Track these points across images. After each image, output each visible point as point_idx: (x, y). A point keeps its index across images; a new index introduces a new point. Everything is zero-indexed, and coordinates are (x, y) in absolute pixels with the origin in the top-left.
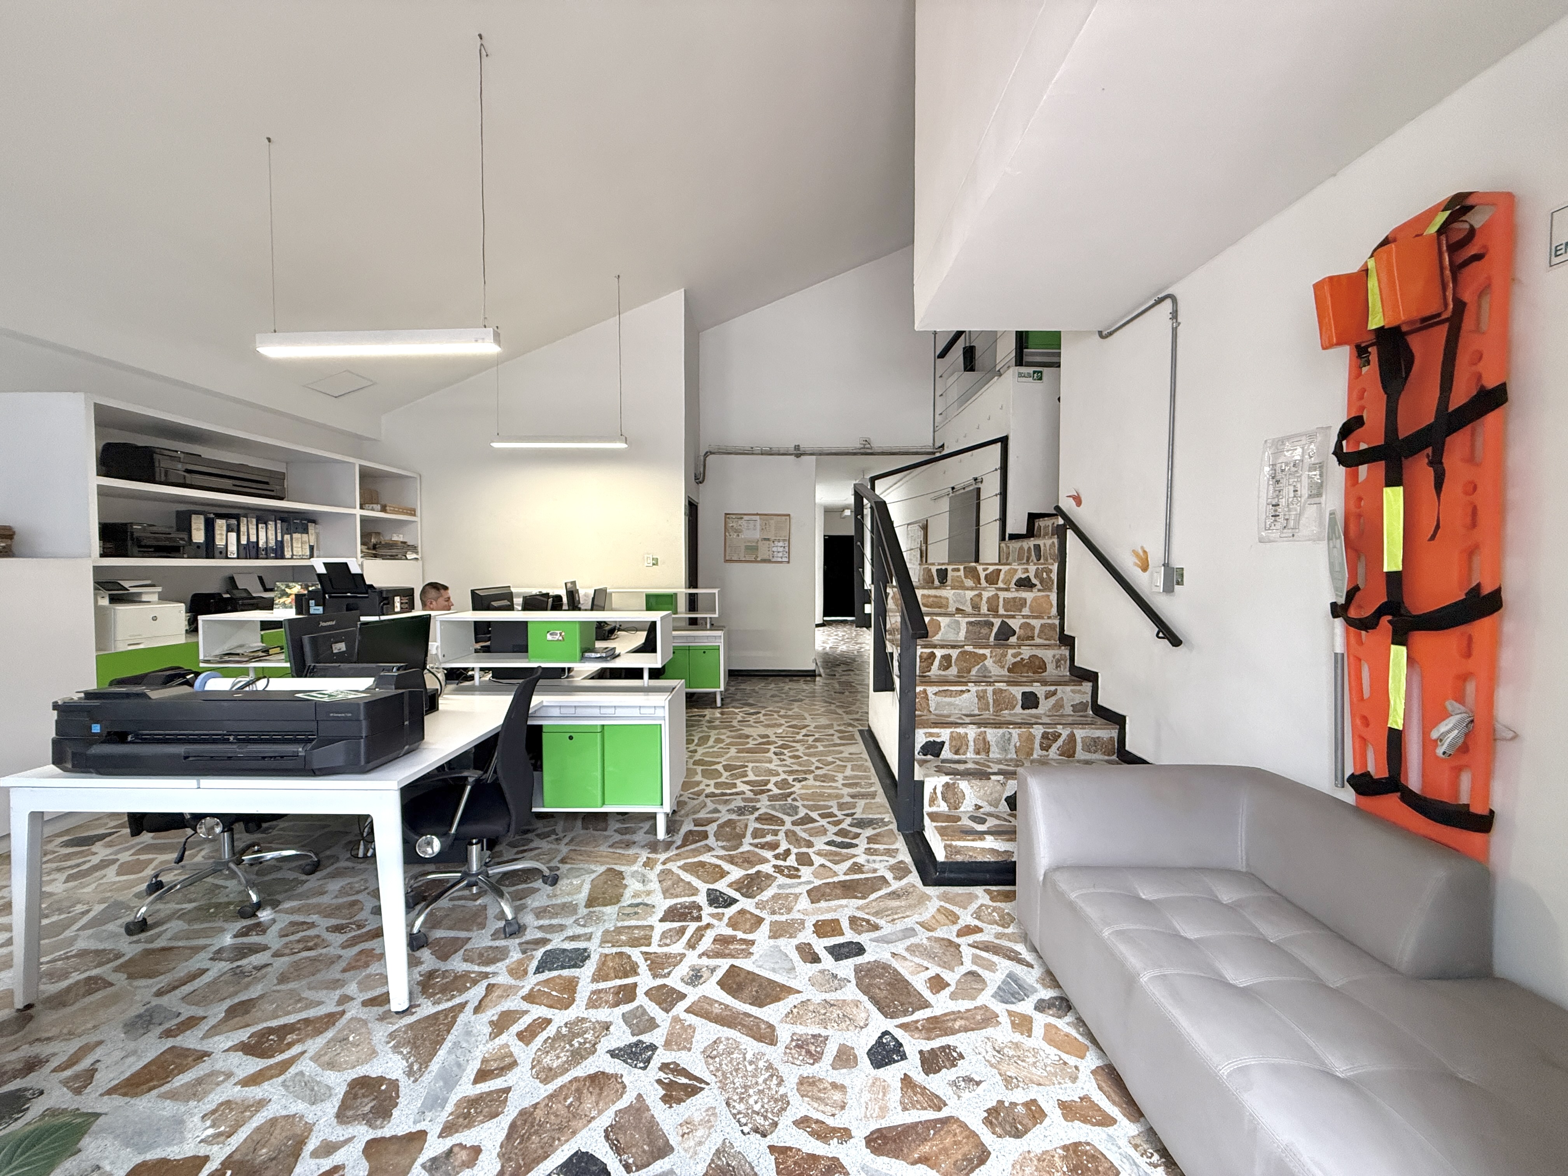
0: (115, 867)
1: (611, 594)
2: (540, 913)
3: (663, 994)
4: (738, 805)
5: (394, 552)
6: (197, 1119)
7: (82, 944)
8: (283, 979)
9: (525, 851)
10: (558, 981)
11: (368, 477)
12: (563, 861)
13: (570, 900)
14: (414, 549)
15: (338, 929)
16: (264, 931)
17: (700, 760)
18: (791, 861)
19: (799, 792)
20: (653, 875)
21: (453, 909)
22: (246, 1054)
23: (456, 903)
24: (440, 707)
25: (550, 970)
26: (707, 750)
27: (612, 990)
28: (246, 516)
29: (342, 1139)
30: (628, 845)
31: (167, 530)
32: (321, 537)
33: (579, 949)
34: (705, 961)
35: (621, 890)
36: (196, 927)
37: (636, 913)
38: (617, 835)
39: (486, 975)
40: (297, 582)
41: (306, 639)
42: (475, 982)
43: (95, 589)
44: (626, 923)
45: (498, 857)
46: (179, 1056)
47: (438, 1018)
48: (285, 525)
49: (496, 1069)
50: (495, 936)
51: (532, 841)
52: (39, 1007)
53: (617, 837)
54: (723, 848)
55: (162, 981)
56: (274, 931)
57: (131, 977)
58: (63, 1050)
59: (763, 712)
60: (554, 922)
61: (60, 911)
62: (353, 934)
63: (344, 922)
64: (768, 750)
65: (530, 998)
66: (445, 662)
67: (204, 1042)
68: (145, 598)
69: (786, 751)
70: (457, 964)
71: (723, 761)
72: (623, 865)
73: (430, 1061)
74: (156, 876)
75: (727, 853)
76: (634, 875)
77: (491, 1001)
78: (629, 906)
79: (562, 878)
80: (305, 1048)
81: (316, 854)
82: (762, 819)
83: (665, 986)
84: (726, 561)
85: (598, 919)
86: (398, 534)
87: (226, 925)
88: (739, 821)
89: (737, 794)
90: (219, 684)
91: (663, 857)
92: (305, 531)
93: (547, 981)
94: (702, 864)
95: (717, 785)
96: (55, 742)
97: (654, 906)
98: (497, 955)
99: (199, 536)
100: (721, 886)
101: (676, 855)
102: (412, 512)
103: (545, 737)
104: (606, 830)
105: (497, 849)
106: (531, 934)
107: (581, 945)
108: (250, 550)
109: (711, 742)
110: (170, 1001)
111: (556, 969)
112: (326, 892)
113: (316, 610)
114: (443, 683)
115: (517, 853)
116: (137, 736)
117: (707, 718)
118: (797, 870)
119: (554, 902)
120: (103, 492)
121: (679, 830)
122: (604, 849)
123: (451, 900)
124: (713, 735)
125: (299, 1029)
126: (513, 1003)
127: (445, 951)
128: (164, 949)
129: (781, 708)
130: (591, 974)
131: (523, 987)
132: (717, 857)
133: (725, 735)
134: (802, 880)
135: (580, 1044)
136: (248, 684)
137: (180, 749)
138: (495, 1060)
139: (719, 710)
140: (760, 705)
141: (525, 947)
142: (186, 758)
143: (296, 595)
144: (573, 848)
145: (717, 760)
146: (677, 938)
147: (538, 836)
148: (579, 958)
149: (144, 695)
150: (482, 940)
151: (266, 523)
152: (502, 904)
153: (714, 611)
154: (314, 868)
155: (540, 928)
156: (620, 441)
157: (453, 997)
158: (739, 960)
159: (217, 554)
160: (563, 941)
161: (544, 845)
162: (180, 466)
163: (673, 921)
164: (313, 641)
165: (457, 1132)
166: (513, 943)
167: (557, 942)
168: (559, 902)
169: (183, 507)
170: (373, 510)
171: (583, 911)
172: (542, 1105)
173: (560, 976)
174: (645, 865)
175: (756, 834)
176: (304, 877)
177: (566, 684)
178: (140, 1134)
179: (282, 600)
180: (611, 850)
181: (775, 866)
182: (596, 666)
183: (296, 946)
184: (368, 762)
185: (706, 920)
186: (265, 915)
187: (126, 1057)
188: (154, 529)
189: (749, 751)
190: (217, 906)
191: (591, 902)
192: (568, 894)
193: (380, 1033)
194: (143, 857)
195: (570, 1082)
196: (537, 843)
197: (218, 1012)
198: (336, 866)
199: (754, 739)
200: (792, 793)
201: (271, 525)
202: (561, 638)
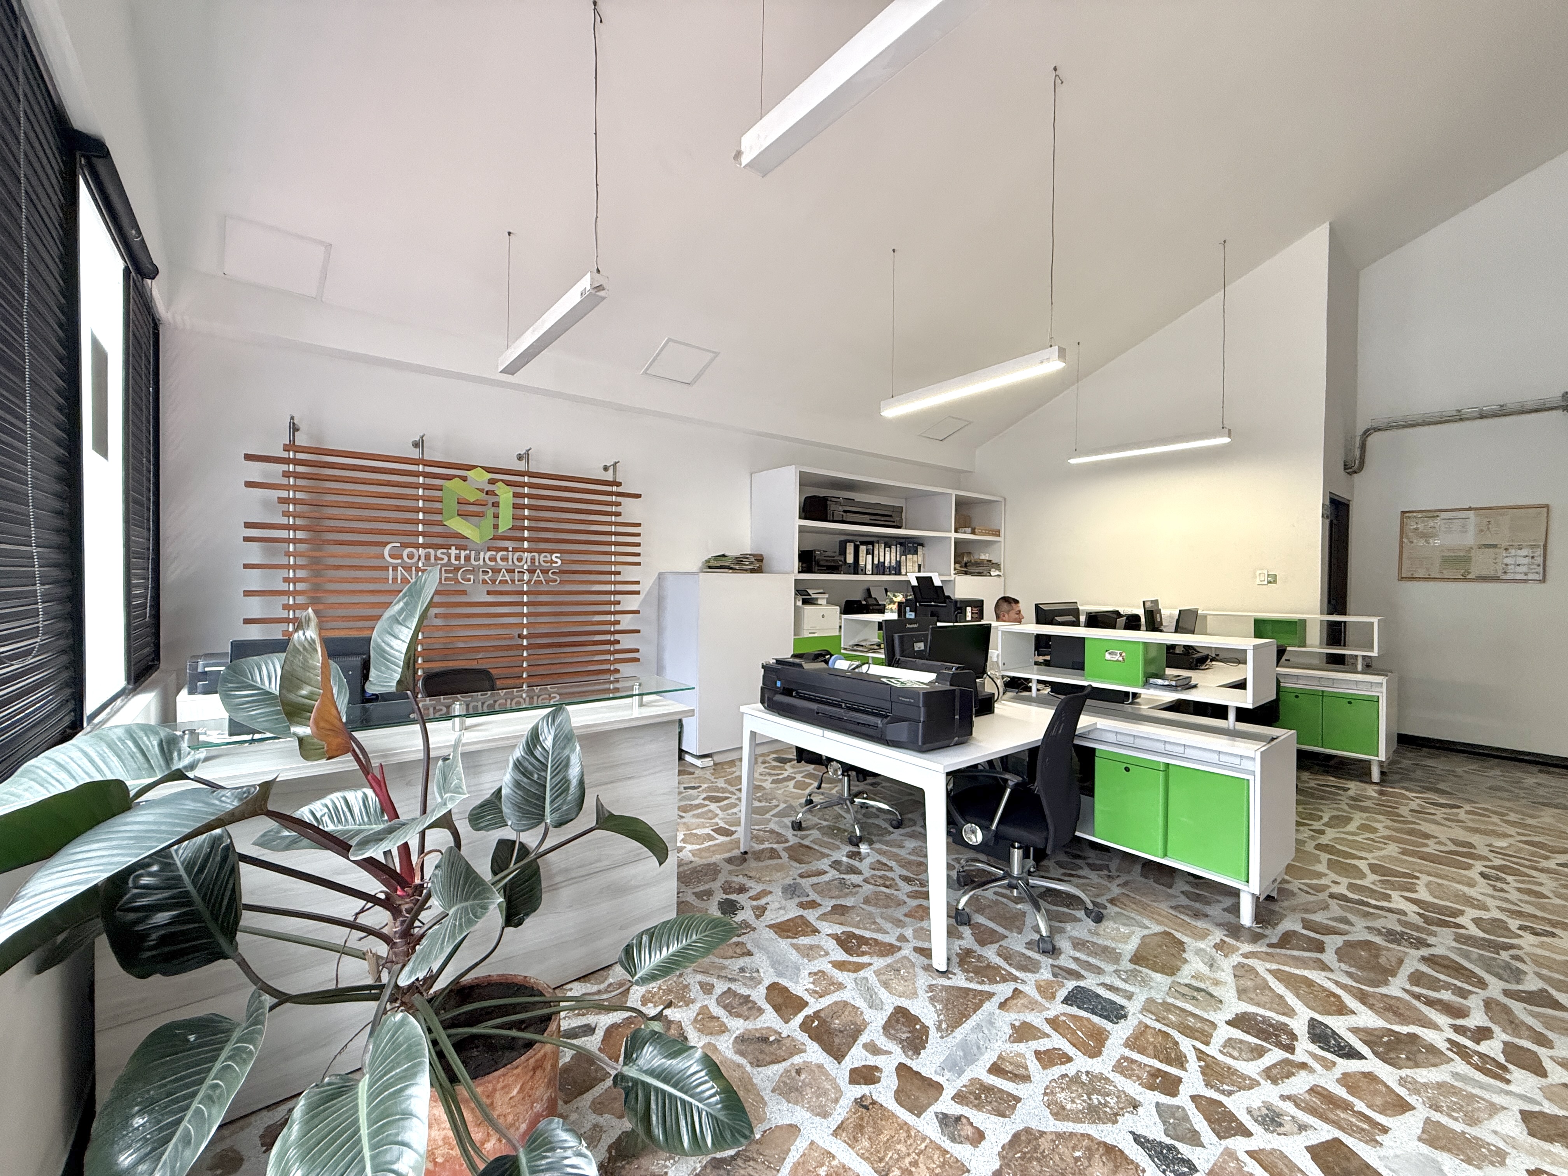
0: (793, 782)
1: (1205, 617)
2: (1078, 944)
3: (1218, 1113)
4: (1389, 926)
5: (981, 569)
6: (806, 972)
7: (772, 826)
8: (867, 901)
9: (1072, 875)
10: (1086, 1022)
11: (962, 504)
12: (1112, 901)
13: (1113, 945)
14: (997, 566)
15: (907, 879)
16: (861, 860)
17: (1327, 845)
18: (1493, 1048)
19: (1528, 948)
20: (1227, 965)
21: (996, 902)
22: (838, 944)
23: (1000, 898)
24: (996, 710)
25: (1079, 1007)
26: (1343, 836)
27: (1148, 1069)
28: (878, 542)
29: (884, 1048)
30: (1197, 915)
31: (833, 555)
32: (926, 556)
33: (1115, 1003)
34: (1289, 1107)
35: (1179, 963)
36: (825, 839)
37: (1194, 998)
38: (1183, 897)
39: (1015, 979)
40: (900, 592)
41: (896, 636)
42: (1004, 980)
43: (796, 594)
44: (1179, 1004)
45: (1045, 871)
46: (804, 923)
47: (968, 994)
48: (902, 548)
49: (1010, 1072)
50: (1029, 945)
51: (1081, 868)
52: (749, 855)
53: (1184, 901)
54: (1350, 975)
55: (804, 868)
56: (868, 861)
57: (790, 857)
58: (757, 888)
59: (1468, 807)
60: (1092, 960)
61: (767, 800)
62: (917, 889)
63: (912, 876)
64: (1469, 867)
65: (1053, 1022)
66: (1006, 670)
67: (819, 922)
68: (820, 602)
69: (1510, 879)
70: (990, 954)
71: (1372, 857)
72: (1186, 935)
73: (956, 1027)
74: (810, 795)
75: (1354, 984)
76: (1199, 952)
77: (1016, 1004)
78: (1186, 985)
79: (1109, 919)
80: (872, 962)
81: (901, 815)
82: (1436, 963)
83: (1220, 1104)
84: (1402, 579)
85: (1144, 981)
86: (985, 553)
87: (842, 846)
88: (1388, 949)
89: (1390, 910)
90: (842, 665)
91: (1247, 948)
92: (916, 552)
93: (1074, 1017)
94: (1310, 983)
95: (1351, 887)
96: (762, 688)
97: (1221, 1001)
98: (1030, 966)
99: (850, 559)
100: (1337, 1024)
101: (1267, 953)
102: (997, 533)
103: (1098, 762)
104: (1170, 887)
105: (1045, 863)
106: (1064, 961)
107: (1119, 1000)
108: (879, 569)
109: (1352, 827)
110: (806, 883)
111: (1086, 1010)
112: (903, 847)
113: (910, 615)
114: (1001, 690)
115: (1065, 874)
116: (798, 693)
117: (1351, 793)
118: (1505, 1069)
119: (1095, 940)
120: (802, 530)
121: (1277, 924)
122: (1164, 907)
123: (995, 893)
124: (1358, 819)
125: (871, 944)
126: (1036, 1020)
127: (985, 937)
128: (807, 847)
129: (1511, 810)
130: (1125, 1037)
131: (1048, 1009)
132: (1337, 983)
133: (1382, 824)
134: (1511, 1088)
135: (1100, 1103)
136: (857, 667)
137: (814, 706)
138: (1011, 1063)
139: (1377, 788)
140: (1461, 795)
141: (1057, 970)
142: (818, 713)
143: (899, 603)
144: (1126, 892)
145: (1363, 854)
146: (1250, 1056)
147: (1089, 865)
148: (1116, 1013)
149: (800, 666)
150: (1017, 943)
151: (890, 547)
152: (1038, 917)
153: (1371, 648)
154: (899, 825)
155: (1076, 959)
156: (1222, 436)
157: (983, 983)
158: (1352, 1139)
159: (860, 571)
160: (1098, 985)
161: (1094, 877)
162: (840, 508)
163: (1248, 1033)
164: (901, 638)
165: (967, 1105)
166: (1046, 961)
167: (1090, 982)
168: (1100, 942)
169: (843, 538)
170: (965, 533)
171: (1126, 964)
172: (1050, 1137)
173: (1088, 1020)
174: (1216, 946)
175: (1416, 978)
176: (891, 829)
177: (1130, 710)
178: (779, 963)
179: (890, 606)
180: (1173, 913)
181: (1449, 1040)
182: (1171, 697)
183: (878, 880)
184: (924, 743)
185: (1300, 1056)
186: (864, 848)
187: (780, 908)
188: (826, 554)
189: (1424, 857)
190: (839, 829)
191: (1137, 959)
192: (1113, 939)
193: (923, 980)
194: (807, 780)
195: (1082, 1135)
196: (1085, 872)
197: (828, 905)
198: (913, 828)
199: (1440, 843)
200: (1512, 947)
201: (893, 547)
202: (1121, 659)
